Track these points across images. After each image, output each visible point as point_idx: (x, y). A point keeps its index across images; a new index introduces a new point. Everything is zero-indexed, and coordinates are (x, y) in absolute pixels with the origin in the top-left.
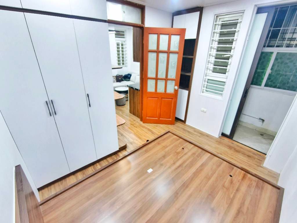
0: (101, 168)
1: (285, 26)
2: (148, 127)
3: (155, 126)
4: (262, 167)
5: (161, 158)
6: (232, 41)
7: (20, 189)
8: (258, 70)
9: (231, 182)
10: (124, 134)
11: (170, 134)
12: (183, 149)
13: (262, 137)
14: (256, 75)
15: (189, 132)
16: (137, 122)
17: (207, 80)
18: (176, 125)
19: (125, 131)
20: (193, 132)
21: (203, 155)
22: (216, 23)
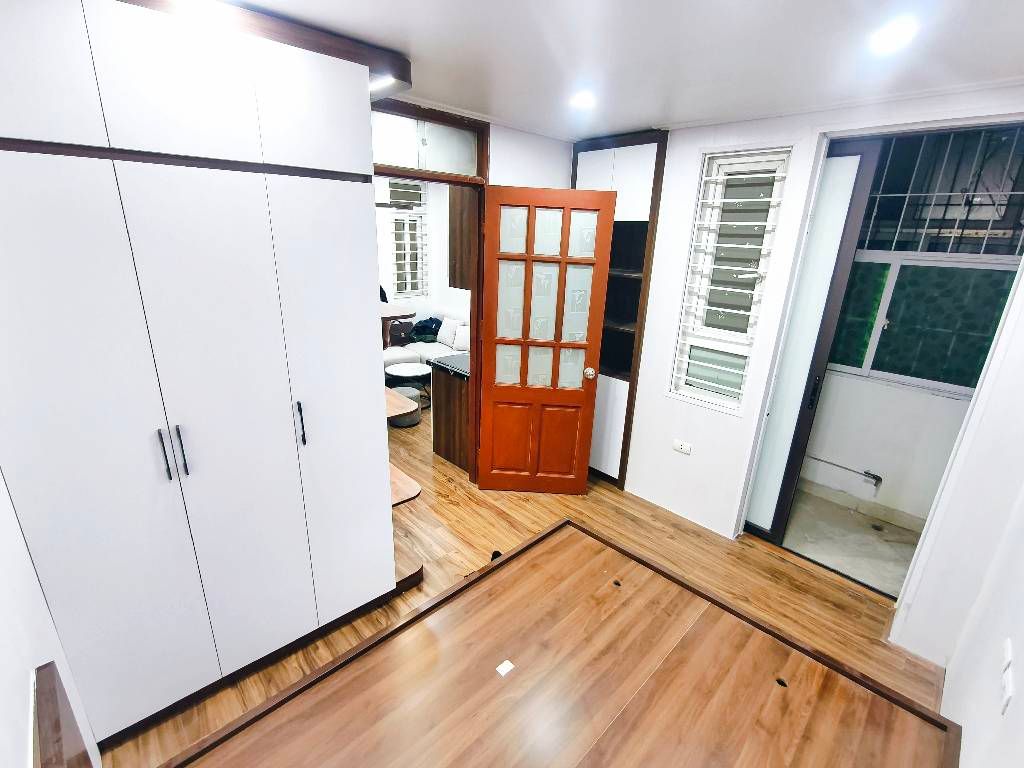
0: (333, 662)
1: (918, 188)
2: (497, 504)
3: (520, 498)
4: (885, 646)
5: (542, 620)
6: (760, 233)
7: (51, 759)
8: (850, 318)
9: (785, 707)
10: (416, 530)
11: (571, 529)
12: (617, 584)
13: (880, 536)
14: (844, 333)
15: (634, 519)
16: (460, 484)
17: (687, 349)
18: (593, 494)
19: (418, 518)
20: (650, 520)
21: (686, 606)
22: (708, 178)
